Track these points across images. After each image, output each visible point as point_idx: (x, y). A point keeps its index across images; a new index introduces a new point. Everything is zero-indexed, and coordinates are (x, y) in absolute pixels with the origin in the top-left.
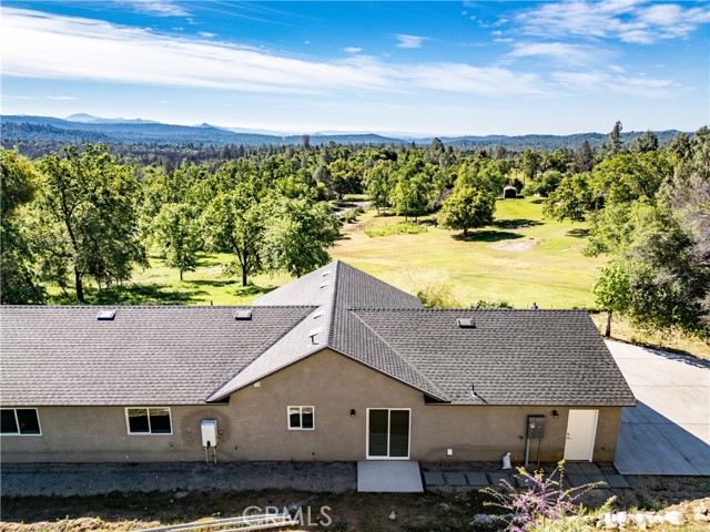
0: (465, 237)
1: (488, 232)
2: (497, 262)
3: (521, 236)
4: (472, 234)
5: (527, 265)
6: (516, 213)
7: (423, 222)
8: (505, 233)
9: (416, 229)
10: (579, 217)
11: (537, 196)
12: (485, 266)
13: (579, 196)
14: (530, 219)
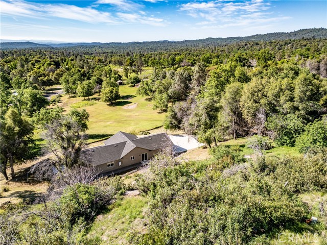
0: (112, 105)
1: (118, 102)
2: (128, 114)
3: (131, 103)
4: (114, 103)
5: (137, 114)
6: (125, 92)
7: (92, 99)
8: (125, 102)
9: (90, 102)
10: (147, 94)
11: (131, 85)
12: (125, 116)
13: (147, 88)
14: (131, 94)
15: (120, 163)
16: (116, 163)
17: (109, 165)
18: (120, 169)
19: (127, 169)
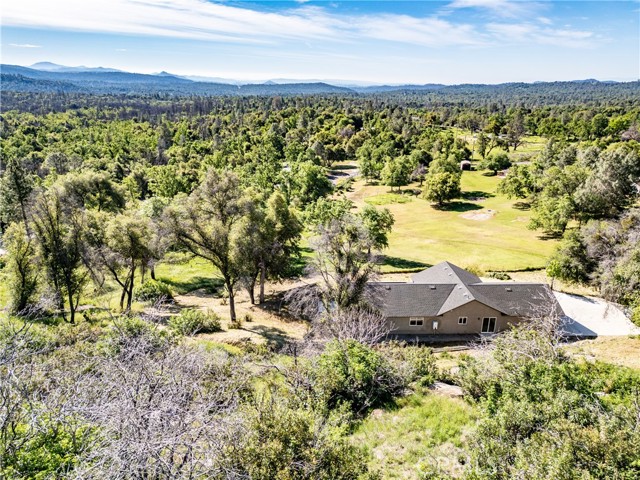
0: (441, 207)
1: (456, 203)
2: (470, 230)
3: (481, 208)
4: (446, 205)
5: (491, 233)
6: (473, 186)
7: (405, 192)
8: (469, 204)
9: (400, 197)
10: (521, 194)
11: (487, 171)
12: (463, 234)
13: (523, 182)
14: (484, 191)
15: (435, 325)
16: (428, 321)
17: (413, 323)
18: (433, 335)
19: (447, 340)
